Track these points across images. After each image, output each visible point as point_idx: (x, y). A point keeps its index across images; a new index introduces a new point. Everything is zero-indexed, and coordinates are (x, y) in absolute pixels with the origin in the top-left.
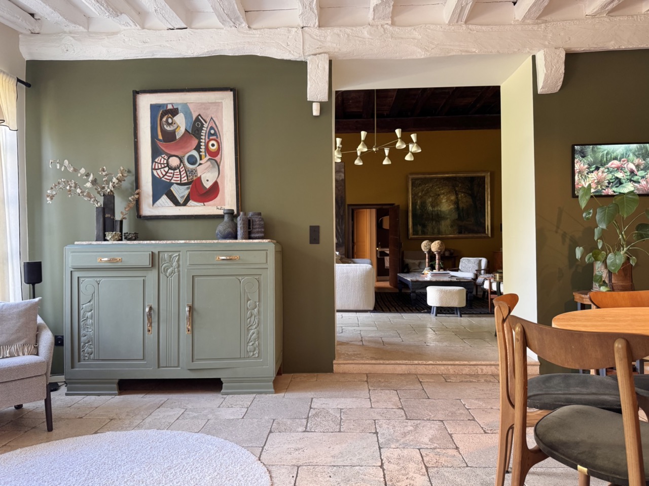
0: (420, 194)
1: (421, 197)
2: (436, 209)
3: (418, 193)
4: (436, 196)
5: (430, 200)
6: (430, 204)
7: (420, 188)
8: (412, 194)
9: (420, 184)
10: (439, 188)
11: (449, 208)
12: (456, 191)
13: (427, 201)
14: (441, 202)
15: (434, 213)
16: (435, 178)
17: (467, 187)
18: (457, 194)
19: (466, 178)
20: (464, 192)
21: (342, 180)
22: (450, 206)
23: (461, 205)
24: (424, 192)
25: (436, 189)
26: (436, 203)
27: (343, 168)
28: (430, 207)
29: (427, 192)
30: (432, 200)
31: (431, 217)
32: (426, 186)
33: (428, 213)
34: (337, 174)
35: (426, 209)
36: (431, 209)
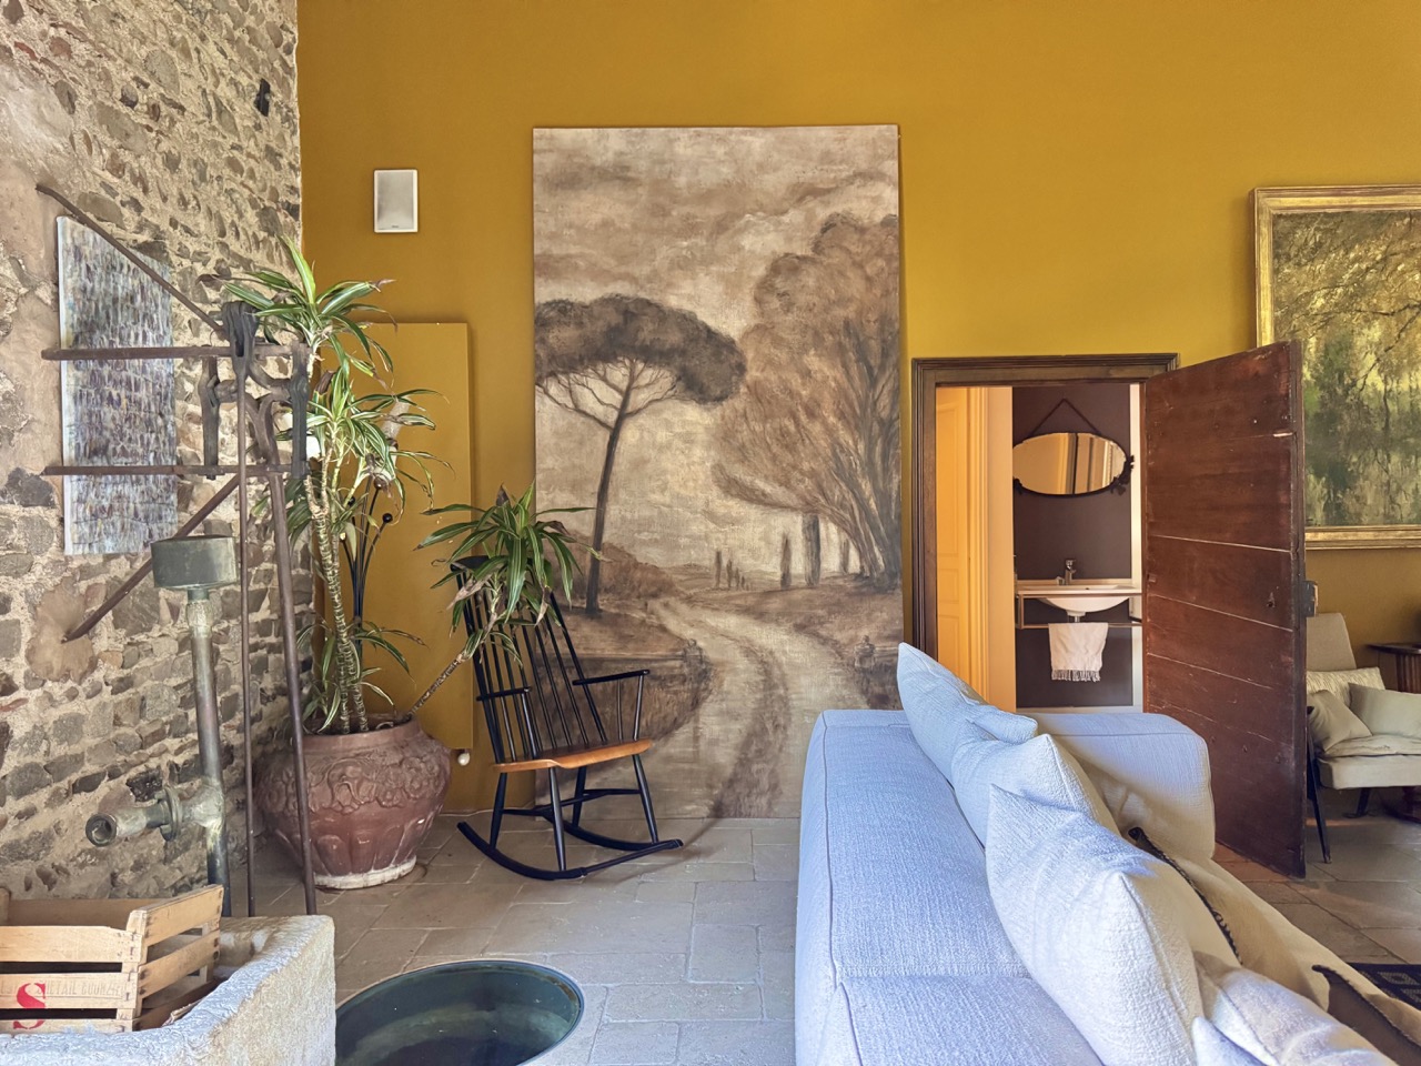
0: (1320, 302)
1: (1327, 319)
2: (1405, 385)
3: (1309, 295)
4: (1408, 314)
5: (1375, 332)
6: (1371, 359)
7: (1320, 266)
8: (1277, 303)
9: (1319, 245)
13: (1360, 342)
15: (1392, 407)
16: (1402, 215)
21: (886, 223)
24: (1340, 290)
25: (1403, 272)
26: (1403, 349)
27: (890, 157)
28: (1374, 372)
29: (1360, 289)
30: (1386, 334)
31: (1378, 428)
32: (1352, 255)
33: (1360, 404)
34: (862, 192)
35: (1354, 383)
36: (1381, 387)
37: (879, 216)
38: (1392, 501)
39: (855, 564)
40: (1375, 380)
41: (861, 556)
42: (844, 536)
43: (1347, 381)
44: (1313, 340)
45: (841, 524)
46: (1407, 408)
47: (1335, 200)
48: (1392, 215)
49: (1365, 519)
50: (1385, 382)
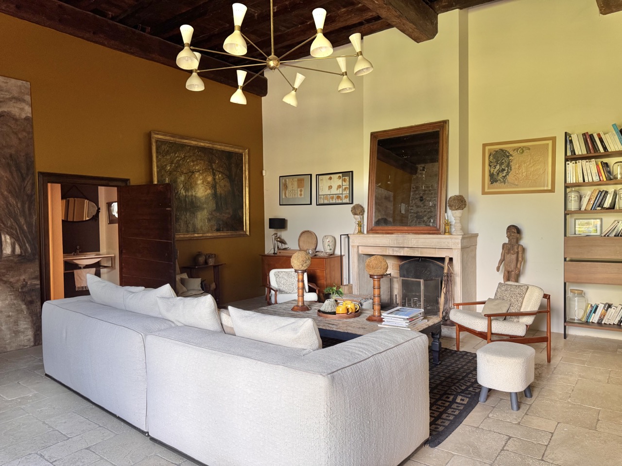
0: (169, 168)
1: (170, 173)
2: (190, 194)
3: (166, 165)
4: (190, 174)
5: (182, 178)
6: (182, 186)
7: (168, 157)
8: (158, 167)
9: (168, 151)
10: (193, 161)
11: (206, 193)
12: (213, 170)
13: (179, 180)
14: (196, 184)
15: (187, 200)
16: (188, 146)
17: (224, 166)
18: (214, 175)
19: (223, 152)
20: (221, 172)
21: (27, 119)
22: (207, 190)
23: (219, 190)
24: (174, 165)
25: (189, 162)
26: (189, 184)
27: (27, 94)
28: (183, 189)
29: (179, 166)
30: (185, 179)
31: (184, 205)
32: (176, 155)
33: (179, 198)
34: (15, 104)
35: (178, 192)
36: (184, 194)
37: (23, 116)
38: (188, 226)
39: (18, 250)
40: (183, 192)
41: (21, 247)
42: (13, 240)
43: (176, 191)
44: (167, 179)
45: (11, 236)
46: (190, 200)
47: (172, 139)
48: (186, 145)
49: (181, 231)
50: (185, 192)
